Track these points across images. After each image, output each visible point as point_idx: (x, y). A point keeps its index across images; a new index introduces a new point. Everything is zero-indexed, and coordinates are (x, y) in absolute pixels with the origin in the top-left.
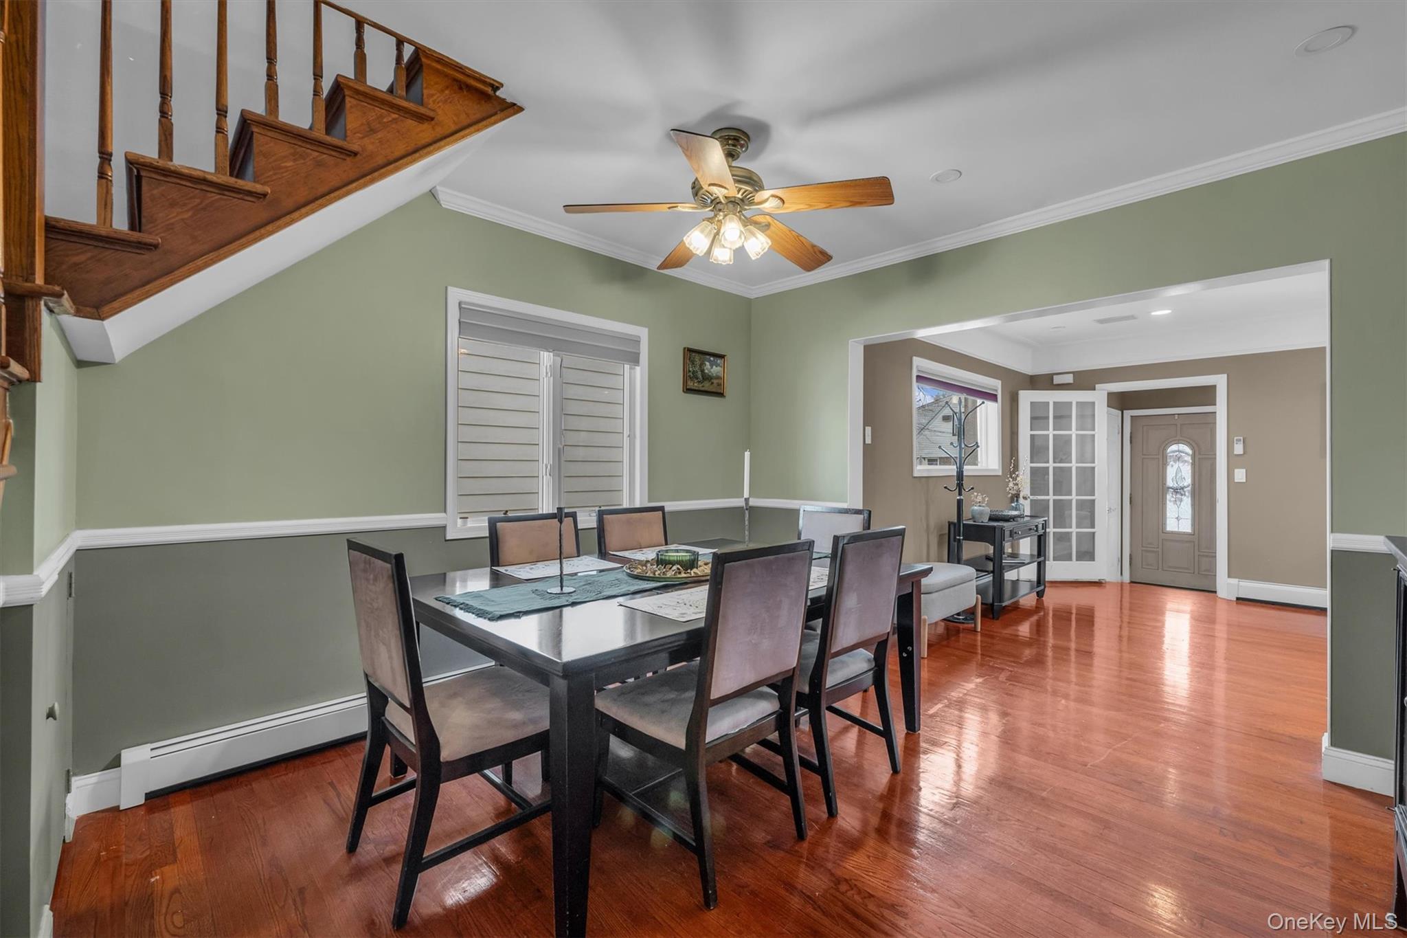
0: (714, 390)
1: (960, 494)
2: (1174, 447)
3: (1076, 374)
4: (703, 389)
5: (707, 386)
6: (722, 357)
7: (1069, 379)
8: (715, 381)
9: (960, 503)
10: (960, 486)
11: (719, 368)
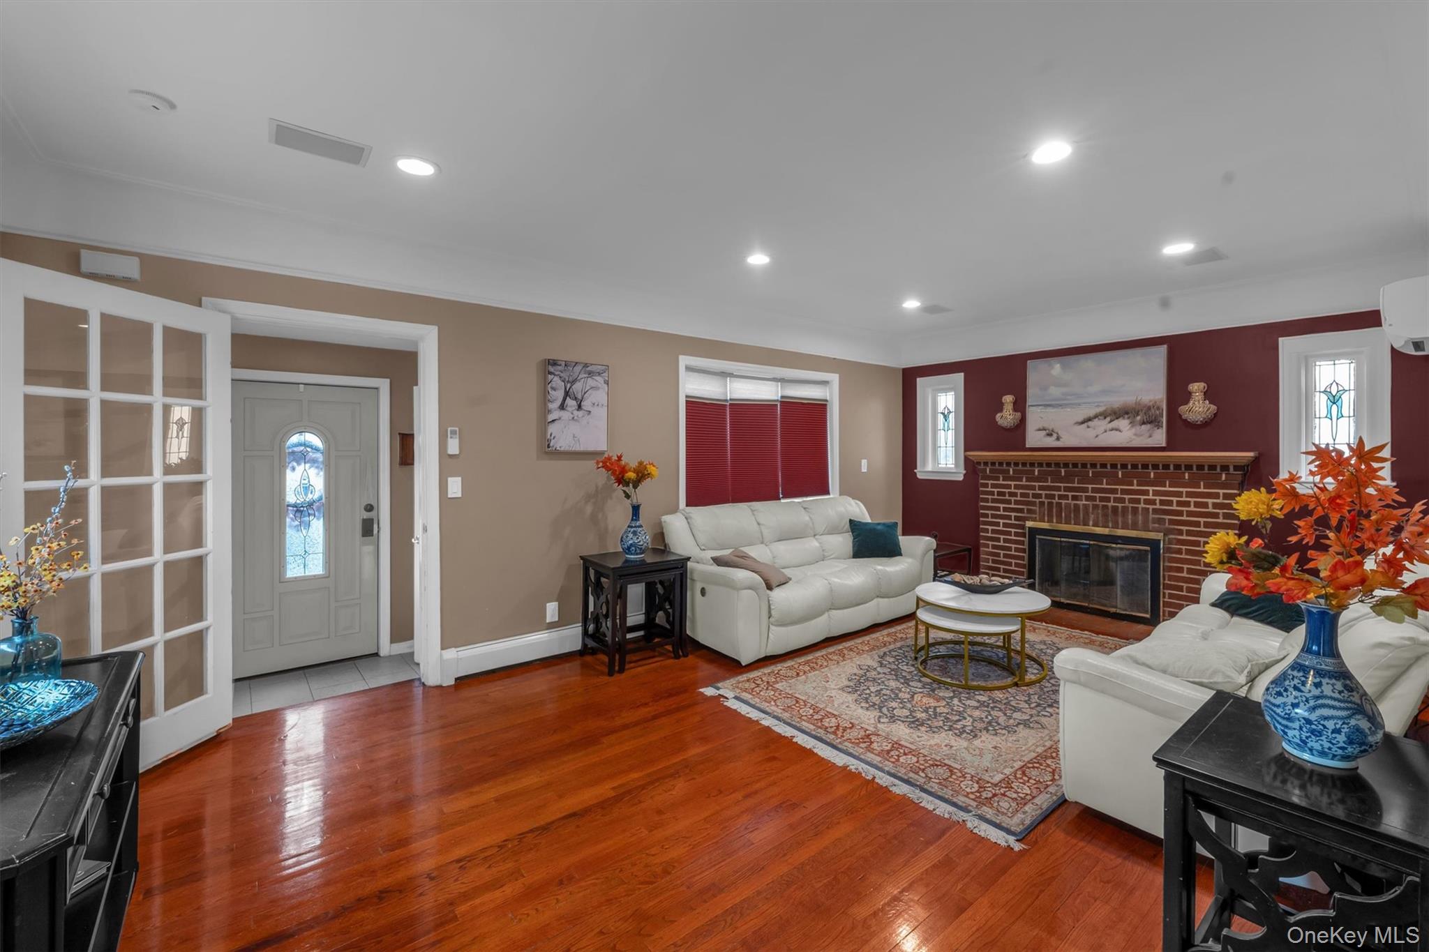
2: (295, 439)
3: (146, 261)
7: (131, 268)
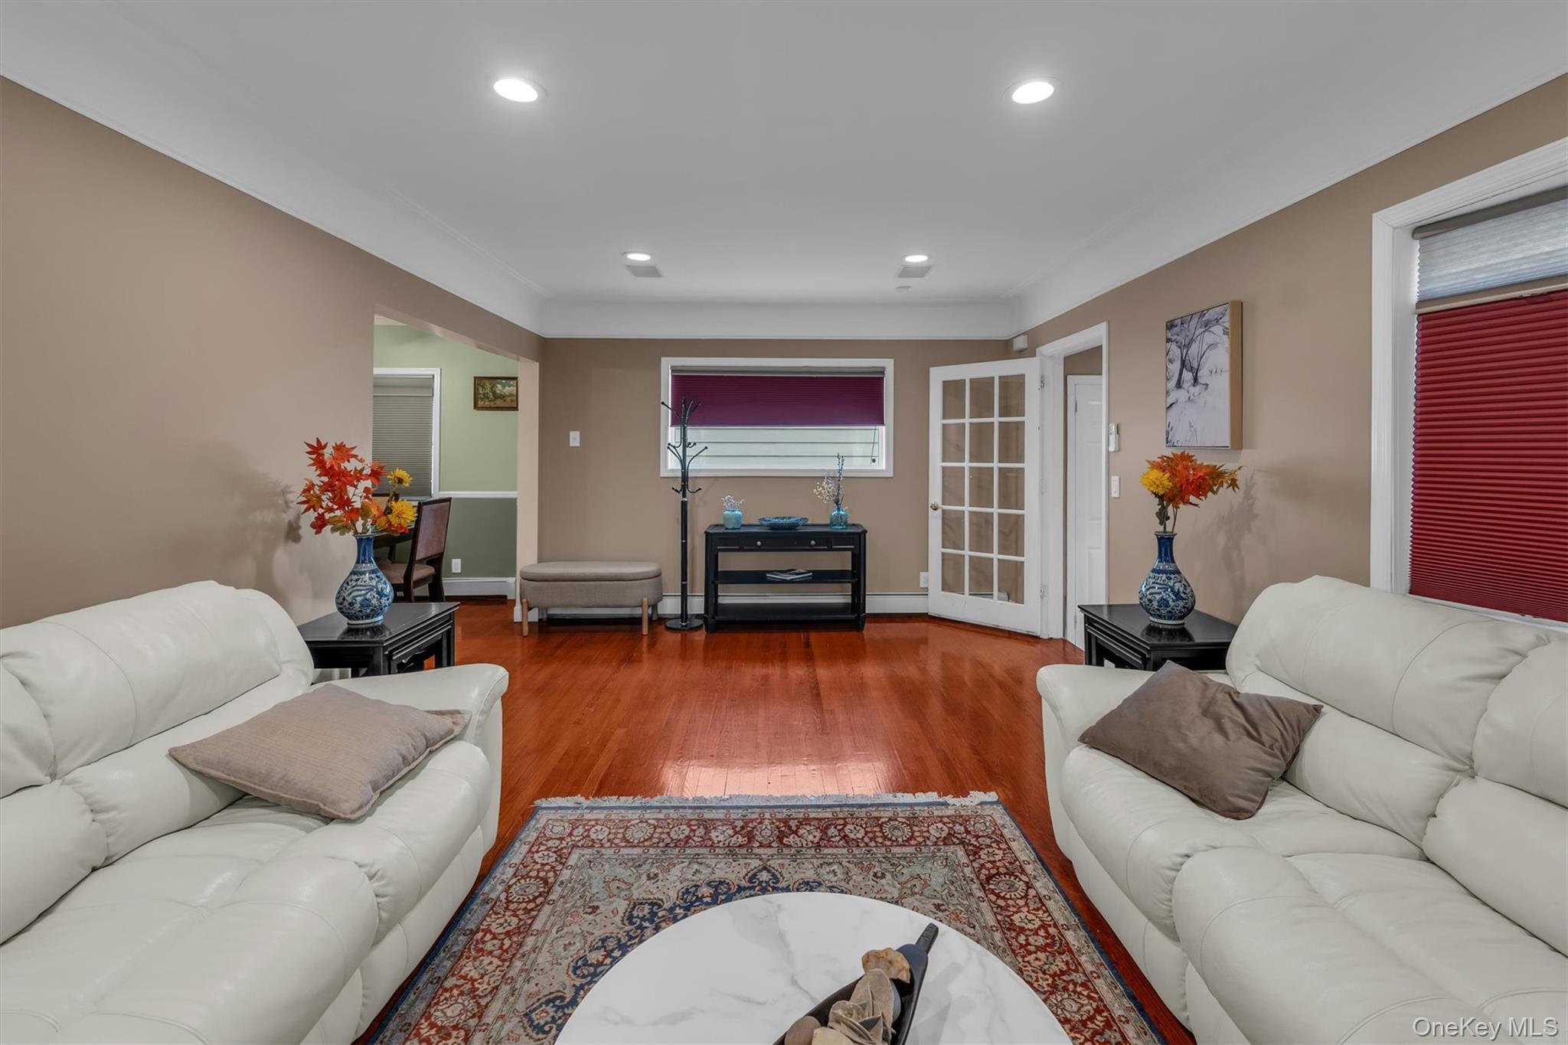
0: (507, 406)
1: (684, 496)
4: (495, 406)
5: (499, 403)
6: (515, 379)
8: (508, 399)
9: (684, 505)
10: (684, 488)
11: (512, 388)
